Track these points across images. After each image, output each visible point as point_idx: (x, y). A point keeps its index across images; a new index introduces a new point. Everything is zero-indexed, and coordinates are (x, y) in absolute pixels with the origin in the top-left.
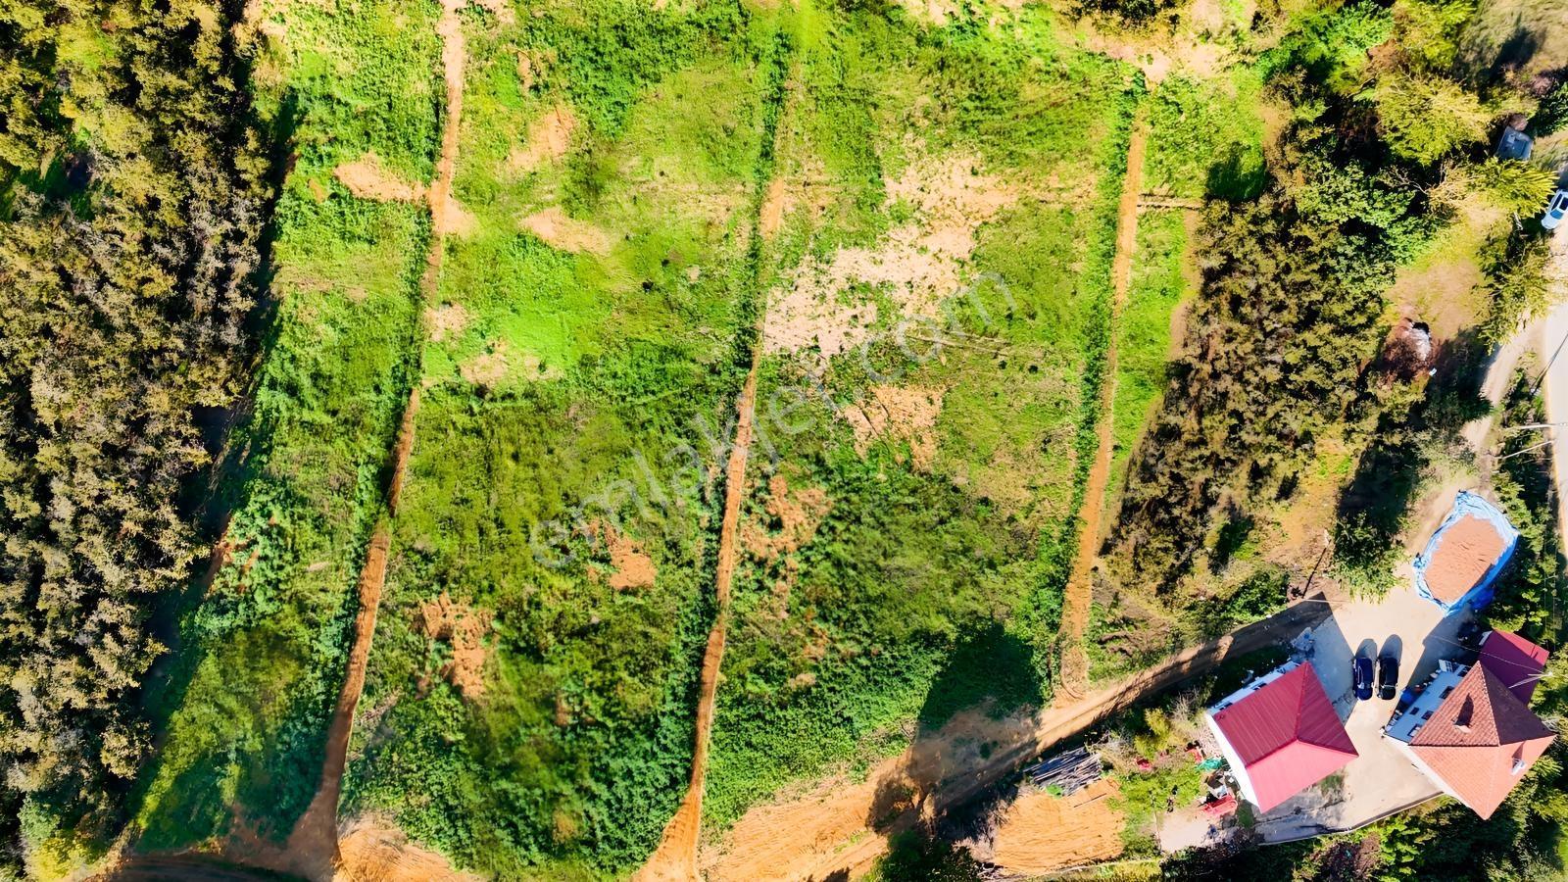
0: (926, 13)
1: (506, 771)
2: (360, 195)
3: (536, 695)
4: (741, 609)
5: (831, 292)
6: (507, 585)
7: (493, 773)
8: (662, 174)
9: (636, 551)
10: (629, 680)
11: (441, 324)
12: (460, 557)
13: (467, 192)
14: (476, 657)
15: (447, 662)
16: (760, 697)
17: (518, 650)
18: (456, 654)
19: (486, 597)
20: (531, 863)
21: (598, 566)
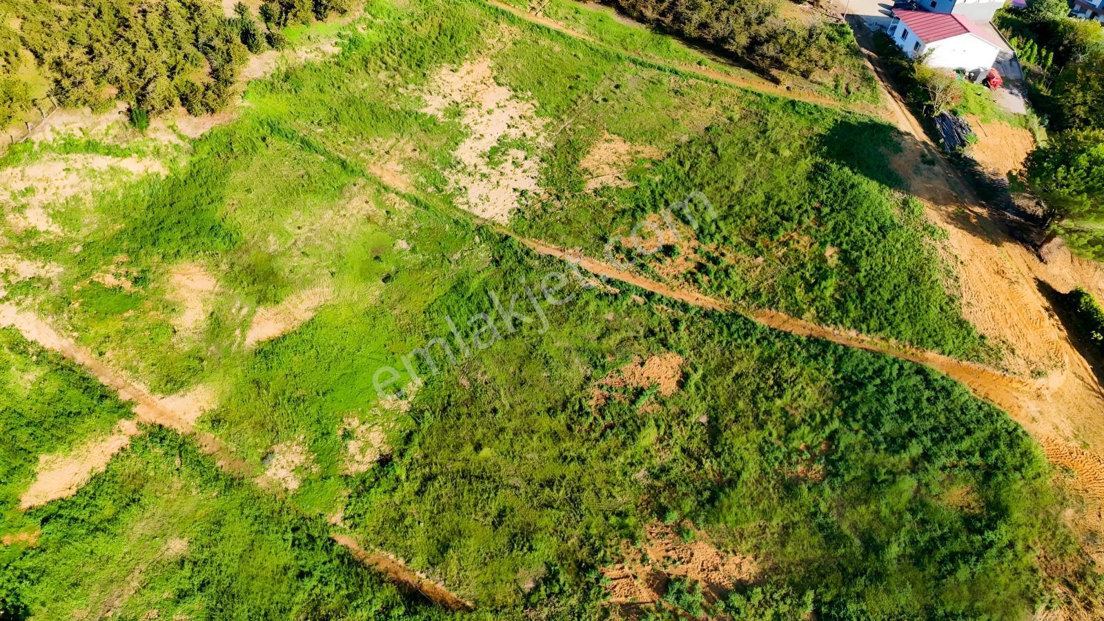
0: (324, 54)
1: (873, 546)
2: (73, 491)
3: (775, 497)
4: (741, 292)
5: (485, 170)
6: (624, 498)
7: (872, 565)
8: (299, 228)
9: (642, 364)
10: (787, 397)
11: (282, 473)
12: (565, 540)
13: (172, 383)
14: (704, 552)
15: (700, 586)
16: (839, 288)
17: (712, 500)
18: (692, 575)
19: (631, 521)
20: (1011, 545)
21: (643, 401)
